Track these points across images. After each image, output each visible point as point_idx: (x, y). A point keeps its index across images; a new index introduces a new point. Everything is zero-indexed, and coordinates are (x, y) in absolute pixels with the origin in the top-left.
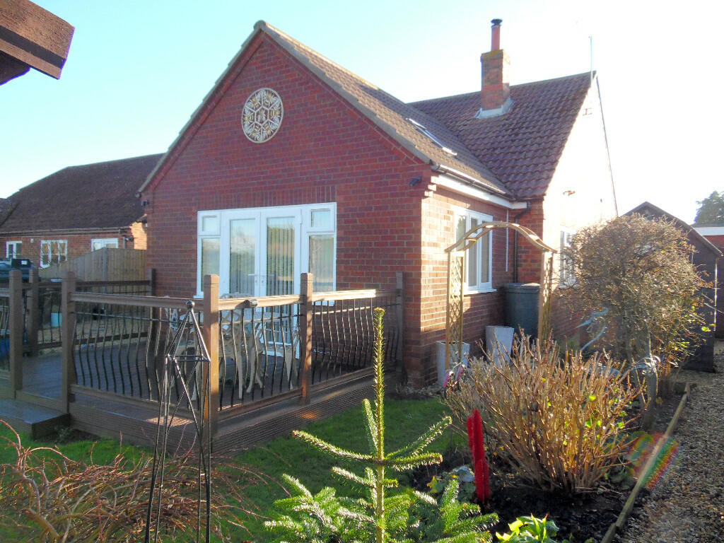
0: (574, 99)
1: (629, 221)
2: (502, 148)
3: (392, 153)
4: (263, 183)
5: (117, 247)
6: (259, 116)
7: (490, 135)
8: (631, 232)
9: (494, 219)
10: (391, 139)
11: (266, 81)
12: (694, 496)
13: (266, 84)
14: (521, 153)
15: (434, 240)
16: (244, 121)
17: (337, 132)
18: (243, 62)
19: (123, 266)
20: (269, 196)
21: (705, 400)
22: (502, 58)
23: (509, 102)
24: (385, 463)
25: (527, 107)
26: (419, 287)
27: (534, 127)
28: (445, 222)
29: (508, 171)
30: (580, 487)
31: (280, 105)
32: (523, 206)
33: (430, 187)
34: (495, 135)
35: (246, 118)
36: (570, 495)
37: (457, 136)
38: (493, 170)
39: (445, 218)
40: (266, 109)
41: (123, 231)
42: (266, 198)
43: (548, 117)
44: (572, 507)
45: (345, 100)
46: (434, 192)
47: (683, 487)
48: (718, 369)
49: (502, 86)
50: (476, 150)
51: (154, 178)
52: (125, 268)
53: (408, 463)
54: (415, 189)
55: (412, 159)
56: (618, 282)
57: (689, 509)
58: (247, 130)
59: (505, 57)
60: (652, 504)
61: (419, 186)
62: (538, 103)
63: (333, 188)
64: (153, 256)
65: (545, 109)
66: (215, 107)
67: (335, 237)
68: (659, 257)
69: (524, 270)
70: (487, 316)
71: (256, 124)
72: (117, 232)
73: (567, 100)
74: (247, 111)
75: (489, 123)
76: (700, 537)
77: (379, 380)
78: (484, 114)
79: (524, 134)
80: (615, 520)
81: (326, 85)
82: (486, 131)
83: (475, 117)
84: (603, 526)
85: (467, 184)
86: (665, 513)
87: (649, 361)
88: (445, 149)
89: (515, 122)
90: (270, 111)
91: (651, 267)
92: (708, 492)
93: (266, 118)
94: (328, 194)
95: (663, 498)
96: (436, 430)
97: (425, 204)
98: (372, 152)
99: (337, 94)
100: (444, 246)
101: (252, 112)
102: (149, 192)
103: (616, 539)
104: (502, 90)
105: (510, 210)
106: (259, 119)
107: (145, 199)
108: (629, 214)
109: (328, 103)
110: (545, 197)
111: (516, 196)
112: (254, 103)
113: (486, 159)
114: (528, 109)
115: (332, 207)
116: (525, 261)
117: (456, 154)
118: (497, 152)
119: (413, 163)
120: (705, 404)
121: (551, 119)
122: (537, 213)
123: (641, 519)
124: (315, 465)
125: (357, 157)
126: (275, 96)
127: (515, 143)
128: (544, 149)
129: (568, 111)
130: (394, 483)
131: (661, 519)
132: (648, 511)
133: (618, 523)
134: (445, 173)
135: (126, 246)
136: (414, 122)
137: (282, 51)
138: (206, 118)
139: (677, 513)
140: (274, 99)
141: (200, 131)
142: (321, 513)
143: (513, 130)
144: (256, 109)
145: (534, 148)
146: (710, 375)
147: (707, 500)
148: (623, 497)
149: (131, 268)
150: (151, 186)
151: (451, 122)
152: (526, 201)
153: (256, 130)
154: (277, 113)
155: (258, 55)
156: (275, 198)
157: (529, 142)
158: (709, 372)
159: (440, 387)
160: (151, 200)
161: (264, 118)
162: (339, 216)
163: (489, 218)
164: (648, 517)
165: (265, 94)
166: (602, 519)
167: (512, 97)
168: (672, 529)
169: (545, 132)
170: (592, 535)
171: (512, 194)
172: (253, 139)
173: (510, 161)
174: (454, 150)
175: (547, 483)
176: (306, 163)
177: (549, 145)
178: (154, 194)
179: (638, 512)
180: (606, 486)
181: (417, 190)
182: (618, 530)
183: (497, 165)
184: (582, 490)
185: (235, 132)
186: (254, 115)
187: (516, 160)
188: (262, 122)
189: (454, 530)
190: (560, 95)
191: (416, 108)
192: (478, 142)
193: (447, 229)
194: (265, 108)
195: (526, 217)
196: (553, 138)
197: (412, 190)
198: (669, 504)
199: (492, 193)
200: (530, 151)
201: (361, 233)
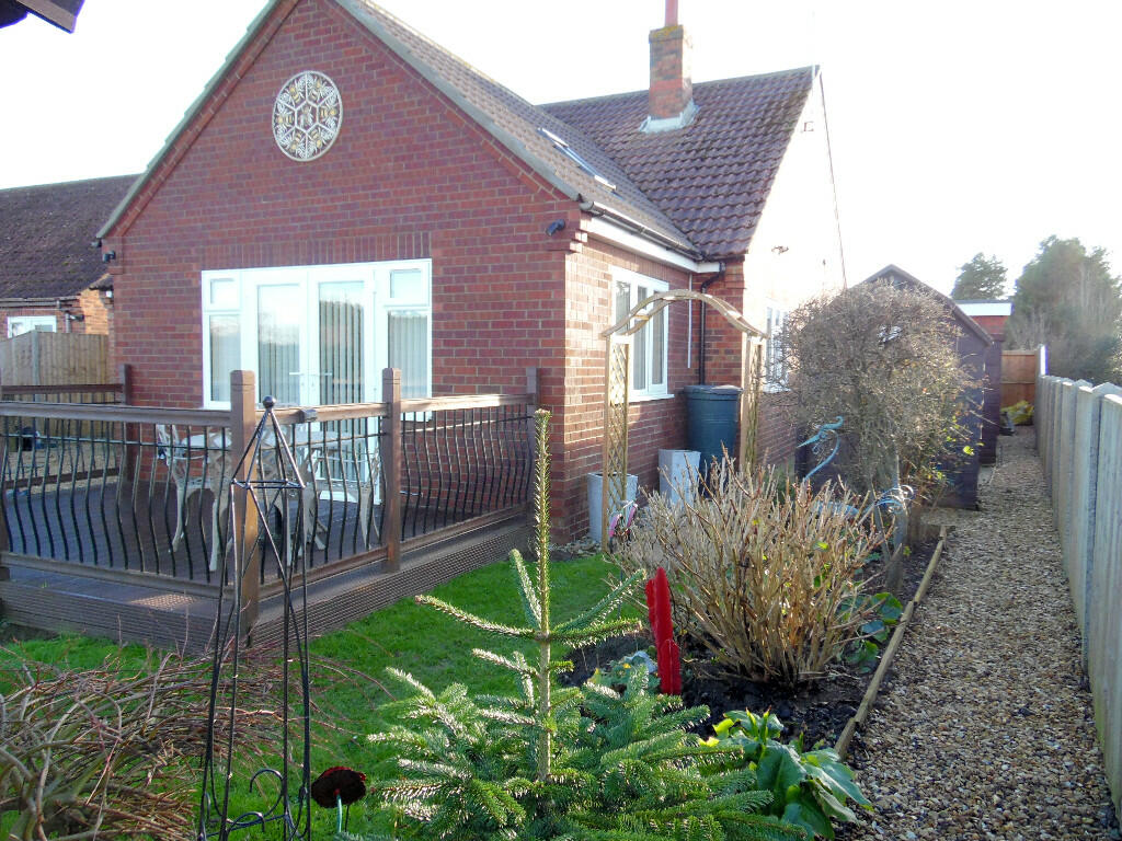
0: (787, 107)
1: (872, 291)
2: (682, 179)
3: (519, 182)
4: (309, 227)
5: (54, 330)
6: (302, 117)
7: (664, 158)
8: (876, 307)
9: (671, 288)
10: (518, 160)
11: (312, 60)
12: (958, 675)
13: (312, 64)
14: (709, 187)
15: (583, 318)
16: (277, 124)
17: (432, 146)
18: (272, 26)
19: (69, 361)
20: (320, 248)
21: (967, 548)
22: (681, 38)
23: (691, 108)
24: (551, 639)
25: (718, 117)
26: (562, 391)
27: (729, 148)
28: (600, 292)
29: (690, 215)
30: (805, 672)
31: (337, 101)
32: (714, 268)
33: (578, 236)
34: (670, 158)
35: (281, 120)
36: (792, 684)
37: (613, 159)
38: (669, 213)
39: (600, 284)
40: (315, 105)
41: (65, 303)
42: (317, 252)
43: (750, 133)
44: (794, 700)
45: (443, 96)
46: (585, 244)
47: (942, 665)
48: (983, 506)
49: (681, 83)
50: (642, 182)
51: (123, 216)
52: (72, 364)
53: (589, 636)
54: (555, 238)
55: (551, 193)
56: (855, 380)
57: (950, 693)
58: (282, 139)
59: (685, 36)
60: (901, 690)
61: (562, 234)
62: (735, 111)
63: (426, 236)
64: (126, 344)
65: (745, 122)
66: (226, 99)
67: (428, 313)
68: (914, 344)
69: (714, 365)
70: (660, 435)
71: (297, 131)
72: (54, 306)
73: (778, 109)
74: (280, 108)
75: (660, 140)
76: (965, 730)
77: (541, 518)
78: (653, 125)
79: (714, 158)
80: (853, 714)
81: (413, 70)
82: (656, 152)
83: (640, 129)
84: (837, 724)
85: (632, 233)
86: (919, 701)
87: (897, 493)
88: (598, 178)
89: (701, 139)
90: (320, 108)
91: (903, 358)
92: (974, 670)
93: (314, 120)
94: (418, 246)
95: (916, 682)
96: (624, 589)
97: (570, 264)
98: (487, 180)
99: (431, 86)
100: (598, 328)
101: (289, 110)
102: (115, 237)
103: (854, 738)
104: (681, 89)
105: (694, 274)
106: (302, 121)
107: (108, 249)
108: (872, 280)
109: (416, 98)
110: (746, 256)
111: (703, 254)
112: (293, 95)
113: (657, 196)
114: (719, 121)
115: (425, 266)
116: (716, 352)
117: (614, 187)
118: (674, 184)
119: (553, 199)
120: (967, 553)
121: (755, 136)
122: (734, 279)
123: (887, 710)
124: (414, 661)
125: (464, 187)
126: (328, 84)
127: (702, 172)
128: (744, 184)
129: (780, 124)
130: (568, 665)
131: (913, 709)
132: (897, 699)
133: (858, 718)
134: (600, 215)
135: (71, 328)
136: (549, 134)
137: (337, 11)
138: (213, 117)
139: (934, 700)
140: (327, 89)
141: (201, 139)
142: (449, 719)
143: (698, 151)
144: (297, 105)
145: (730, 179)
146: (973, 513)
147: (974, 681)
148: (861, 684)
149: (83, 365)
150: (119, 229)
151: (604, 137)
152: (718, 261)
153: (297, 139)
154: (333, 113)
155: (297, 14)
156: (331, 252)
157: (722, 170)
158: (972, 510)
159: (594, 542)
160: (119, 252)
161: (310, 120)
162: (435, 280)
163: (663, 287)
164: (896, 707)
165: (312, 81)
166: (836, 714)
167: (695, 100)
168: (929, 721)
169: (745, 156)
170: (823, 736)
171: (697, 251)
172: (293, 154)
173: (693, 200)
174: (612, 181)
175: (760, 670)
176: (381, 195)
177: (751, 176)
178: (123, 241)
179: (884, 702)
180: (839, 670)
181: (558, 241)
182: (857, 726)
183: (674, 204)
184: (807, 676)
185: (263, 142)
186: (293, 114)
187: (703, 198)
188: (306, 127)
189: (647, 731)
190: (768, 100)
191: (549, 112)
192: (645, 169)
193: (602, 302)
194: (311, 103)
195: (718, 286)
196: (757, 166)
197: (550, 241)
198: (924, 688)
199: (671, 248)
200: (724, 184)
201: (470, 307)
